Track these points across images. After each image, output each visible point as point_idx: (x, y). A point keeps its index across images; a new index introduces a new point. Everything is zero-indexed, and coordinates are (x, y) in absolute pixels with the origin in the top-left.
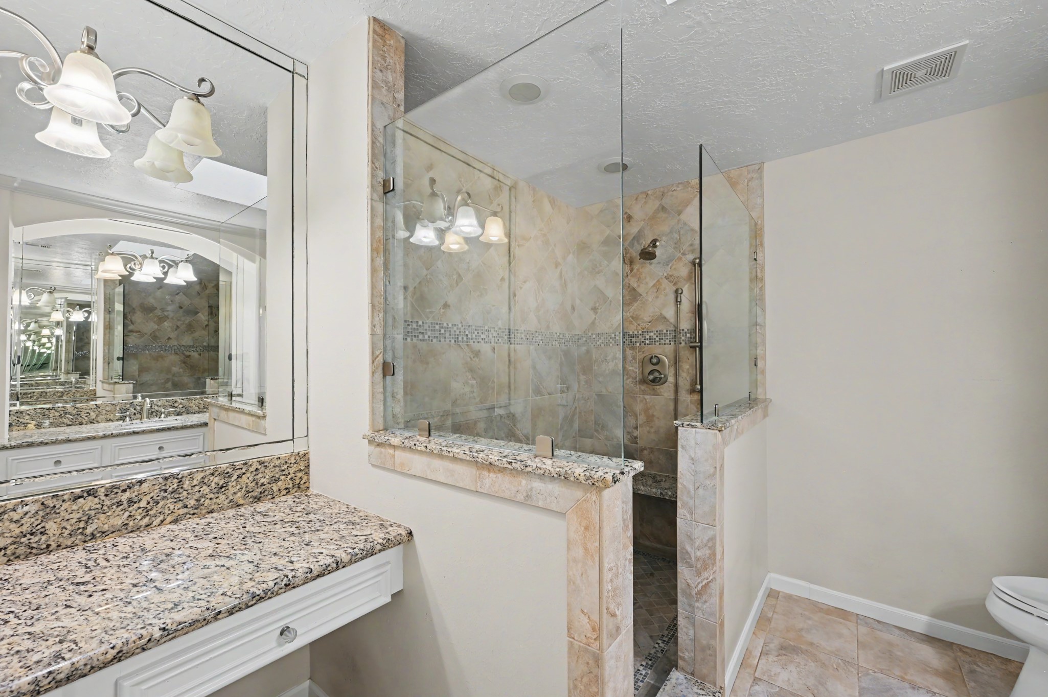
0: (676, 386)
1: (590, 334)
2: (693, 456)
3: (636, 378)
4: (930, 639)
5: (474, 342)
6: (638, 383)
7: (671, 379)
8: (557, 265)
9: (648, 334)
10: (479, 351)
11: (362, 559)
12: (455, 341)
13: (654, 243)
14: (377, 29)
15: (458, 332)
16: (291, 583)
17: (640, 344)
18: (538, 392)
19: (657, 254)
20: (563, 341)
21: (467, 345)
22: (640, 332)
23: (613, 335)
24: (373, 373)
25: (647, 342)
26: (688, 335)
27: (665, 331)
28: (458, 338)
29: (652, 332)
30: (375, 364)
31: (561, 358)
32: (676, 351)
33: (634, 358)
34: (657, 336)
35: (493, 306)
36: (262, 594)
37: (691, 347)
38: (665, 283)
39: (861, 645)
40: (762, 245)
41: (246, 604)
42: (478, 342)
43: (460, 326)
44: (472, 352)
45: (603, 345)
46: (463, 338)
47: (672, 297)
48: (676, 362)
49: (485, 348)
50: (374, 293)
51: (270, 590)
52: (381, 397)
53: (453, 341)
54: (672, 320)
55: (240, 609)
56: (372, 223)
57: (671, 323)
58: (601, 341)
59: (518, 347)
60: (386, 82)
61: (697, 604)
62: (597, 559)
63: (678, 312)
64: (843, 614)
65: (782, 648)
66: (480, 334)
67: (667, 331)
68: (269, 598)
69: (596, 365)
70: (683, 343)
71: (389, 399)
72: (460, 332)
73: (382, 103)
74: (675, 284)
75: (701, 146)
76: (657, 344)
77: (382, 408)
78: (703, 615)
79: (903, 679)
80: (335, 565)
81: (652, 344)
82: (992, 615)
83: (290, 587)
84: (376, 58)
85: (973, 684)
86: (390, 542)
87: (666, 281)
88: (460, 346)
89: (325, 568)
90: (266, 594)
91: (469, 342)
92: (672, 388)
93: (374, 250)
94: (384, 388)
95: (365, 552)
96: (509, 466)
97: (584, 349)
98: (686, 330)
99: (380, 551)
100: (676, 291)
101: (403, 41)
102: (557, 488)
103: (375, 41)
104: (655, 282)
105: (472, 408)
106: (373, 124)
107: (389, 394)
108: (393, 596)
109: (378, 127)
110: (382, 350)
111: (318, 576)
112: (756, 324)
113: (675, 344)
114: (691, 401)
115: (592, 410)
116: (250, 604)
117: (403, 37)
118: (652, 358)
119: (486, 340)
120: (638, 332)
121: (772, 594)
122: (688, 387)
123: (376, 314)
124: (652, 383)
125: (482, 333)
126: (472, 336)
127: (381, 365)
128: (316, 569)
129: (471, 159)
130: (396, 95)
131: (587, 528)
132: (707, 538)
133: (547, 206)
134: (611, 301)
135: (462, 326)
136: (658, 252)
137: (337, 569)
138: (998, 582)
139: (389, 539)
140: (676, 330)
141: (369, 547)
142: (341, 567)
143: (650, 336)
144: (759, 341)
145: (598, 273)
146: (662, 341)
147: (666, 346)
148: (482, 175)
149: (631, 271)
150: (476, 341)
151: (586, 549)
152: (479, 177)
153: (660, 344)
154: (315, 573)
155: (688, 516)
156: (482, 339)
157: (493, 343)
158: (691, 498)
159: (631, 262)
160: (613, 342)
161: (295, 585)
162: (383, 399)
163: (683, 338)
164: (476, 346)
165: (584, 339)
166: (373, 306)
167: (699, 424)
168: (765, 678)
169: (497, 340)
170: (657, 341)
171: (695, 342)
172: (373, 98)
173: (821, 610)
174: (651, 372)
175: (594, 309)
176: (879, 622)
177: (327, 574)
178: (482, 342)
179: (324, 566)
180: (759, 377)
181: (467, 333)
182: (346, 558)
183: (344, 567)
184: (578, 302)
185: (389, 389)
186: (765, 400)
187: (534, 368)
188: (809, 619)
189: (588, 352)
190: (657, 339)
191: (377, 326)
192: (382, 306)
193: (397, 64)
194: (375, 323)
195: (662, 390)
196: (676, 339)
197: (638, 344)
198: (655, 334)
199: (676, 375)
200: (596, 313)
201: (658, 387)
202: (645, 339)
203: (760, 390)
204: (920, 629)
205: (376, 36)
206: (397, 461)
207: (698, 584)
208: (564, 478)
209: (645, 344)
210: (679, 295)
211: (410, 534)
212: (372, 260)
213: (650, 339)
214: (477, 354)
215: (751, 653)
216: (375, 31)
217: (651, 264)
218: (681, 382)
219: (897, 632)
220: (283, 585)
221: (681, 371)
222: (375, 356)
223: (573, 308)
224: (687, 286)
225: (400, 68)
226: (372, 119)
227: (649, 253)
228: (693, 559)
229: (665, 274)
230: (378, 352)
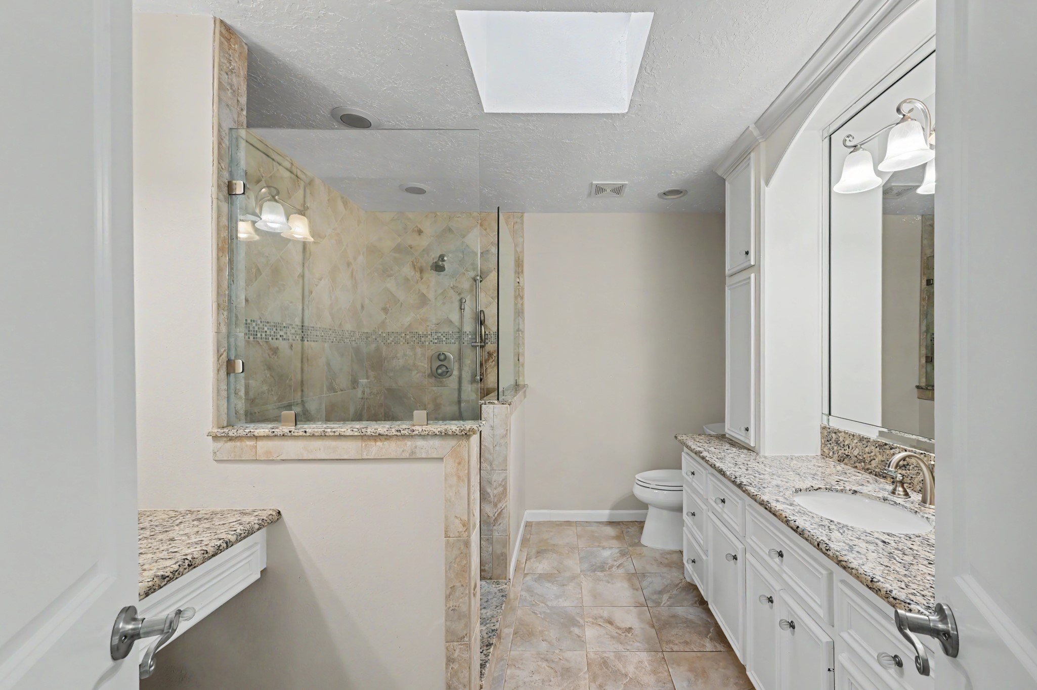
0: (460, 378)
1: (380, 333)
2: (492, 425)
3: (425, 373)
4: (611, 523)
5: (272, 339)
6: (427, 377)
7: (456, 373)
8: (349, 264)
9: (436, 335)
10: (277, 348)
11: (245, 537)
12: (254, 338)
13: (442, 258)
14: (224, 31)
15: (256, 329)
16: (193, 564)
17: (429, 343)
18: (332, 389)
19: (446, 267)
20: (354, 339)
21: (267, 342)
22: (429, 333)
23: (403, 335)
24: (218, 370)
25: (436, 341)
26: (470, 337)
27: (451, 332)
28: (256, 335)
29: (440, 333)
30: (220, 361)
31: (351, 354)
32: (460, 350)
33: (423, 355)
34: (444, 337)
35: (291, 302)
36: (171, 575)
37: (472, 346)
38: (451, 293)
39: (579, 537)
40: (522, 272)
41: (159, 585)
42: (277, 339)
43: (259, 322)
44: (270, 349)
45: (393, 343)
46: (261, 335)
47: (457, 304)
48: (460, 359)
49: (282, 345)
50: (220, 291)
51: (176, 571)
52: (225, 394)
53: (251, 338)
54: (457, 324)
55: (155, 590)
56: (218, 222)
57: (456, 326)
58: (391, 339)
59: (313, 344)
60: (231, 86)
61: (495, 528)
62: (466, 481)
63: (462, 317)
64: (569, 523)
65: (538, 552)
66: (278, 330)
67: (453, 333)
68: (177, 578)
69: (386, 362)
70: (466, 343)
71: (232, 396)
72: (259, 328)
73: (228, 105)
74: (459, 294)
75: (498, 207)
76: (444, 343)
77: (226, 404)
78: (498, 533)
79: (599, 546)
80: (225, 545)
81: (440, 343)
82: (635, 495)
83: (192, 567)
84: (222, 60)
85: (628, 538)
86: (264, 521)
87: (452, 291)
88: (259, 343)
89: (218, 548)
90: (174, 575)
91: (268, 339)
92: (457, 380)
93: (220, 249)
94: (228, 384)
95: (247, 532)
96: (399, 434)
97: (373, 346)
98: (468, 333)
99: (258, 529)
100: (461, 300)
101: (246, 47)
102: (437, 442)
103: (221, 43)
104: (442, 291)
105: (269, 407)
106: (220, 126)
107: (232, 391)
108: (262, 572)
109: (224, 128)
110: (226, 348)
111: (213, 556)
112: (518, 330)
113: (459, 343)
114: (471, 390)
115: (382, 404)
116: (162, 585)
117: (246, 44)
118: (440, 354)
119: (285, 337)
120: (427, 333)
121: (528, 525)
122: (470, 378)
123: (221, 312)
124: (439, 377)
125: (281, 330)
126: (270, 332)
127: (225, 364)
128: (211, 550)
129: (271, 150)
130: (239, 99)
131: (459, 463)
132: (501, 480)
133: (340, 206)
134: (402, 303)
135: (261, 322)
136: (446, 265)
137: (227, 547)
138: (637, 476)
139: (263, 519)
140: (460, 331)
141: (249, 527)
142: (229, 546)
143: (438, 337)
144: (521, 343)
145: (389, 276)
146: (449, 341)
147: (452, 345)
148: (280, 168)
149: (422, 279)
150: (275, 338)
151: (459, 477)
152: (278, 170)
153: (446, 343)
154: (211, 553)
155: (489, 468)
156: (281, 336)
157: (290, 340)
158: (491, 454)
159: (422, 271)
160: (404, 341)
161: (196, 565)
162: (226, 396)
163: (466, 339)
164: (275, 343)
165: (374, 337)
166: (219, 305)
167: (496, 402)
168: (531, 572)
169: (294, 338)
170: (444, 341)
171: (476, 342)
172: (220, 99)
173: (558, 525)
174: (439, 367)
175: (385, 310)
176: (587, 522)
177: (220, 553)
178: (281, 338)
179: (216, 547)
180: (521, 369)
181: (266, 329)
182: (233, 538)
183: (232, 545)
184: (367, 301)
185: (232, 387)
186: (524, 386)
187: (328, 365)
188: (551, 532)
189: (378, 349)
190: (444, 339)
191: (222, 325)
192: (227, 304)
193: (241, 69)
194: (221, 321)
195: (448, 382)
196: (460, 338)
197: (427, 343)
198: (442, 335)
199: (460, 370)
200: (387, 314)
201: (444, 379)
202: (433, 339)
203: (521, 378)
204: (605, 519)
205: (222, 39)
206: (259, 451)
207: (496, 513)
208: (445, 435)
209: (434, 343)
210: (463, 304)
211: (279, 513)
212: (218, 259)
213: (438, 339)
214: (275, 351)
215: (520, 561)
216: (221, 33)
217: (439, 275)
218: (464, 375)
219: (595, 524)
220: (186, 566)
221: (464, 366)
222: (220, 353)
223: (363, 307)
224: (469, 297)
225: (243, 72)
226: (219, 119)
227: (439, 266)
228: (492, 496)
229: (452, 285)
230: (222, 350)
